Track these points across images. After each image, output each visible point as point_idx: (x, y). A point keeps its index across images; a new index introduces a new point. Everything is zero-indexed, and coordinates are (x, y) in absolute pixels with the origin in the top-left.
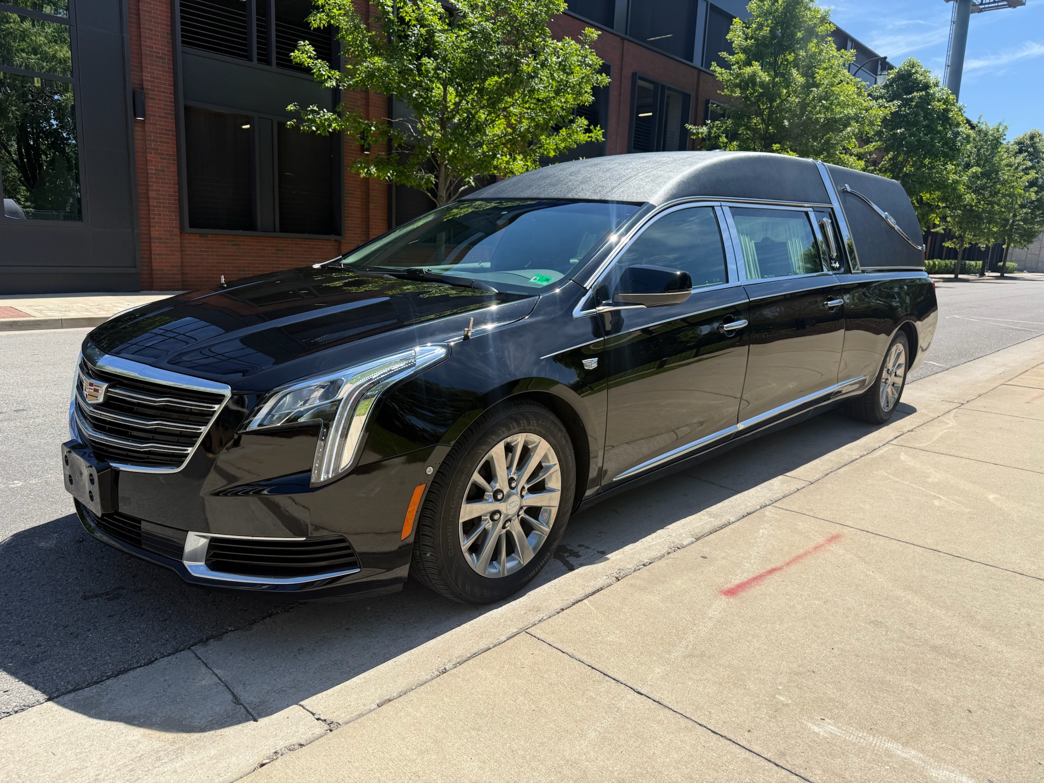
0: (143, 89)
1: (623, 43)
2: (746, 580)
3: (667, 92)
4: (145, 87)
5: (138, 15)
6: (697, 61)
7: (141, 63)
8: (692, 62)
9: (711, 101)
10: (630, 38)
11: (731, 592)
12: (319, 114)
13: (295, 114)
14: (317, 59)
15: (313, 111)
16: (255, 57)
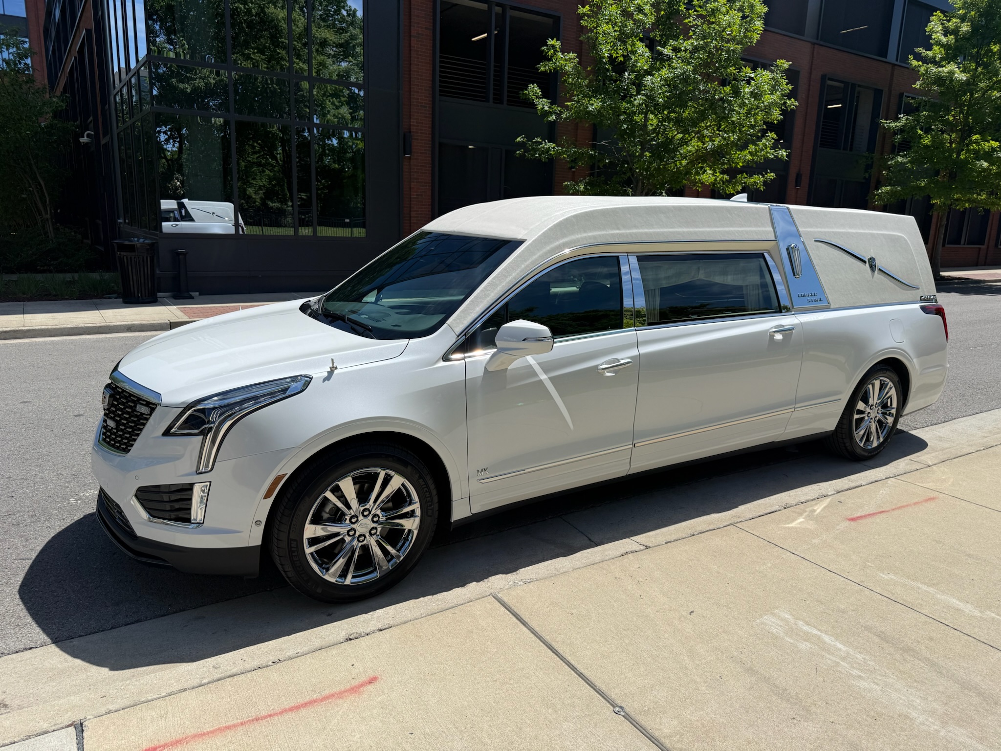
0: (410, 132)
1: (814, 48)
2: (864, 515)
3: (858, 89)
4: (412, 130)
5: (410, 75)
6: (892, 56)
7: (410, 112)
8: (886, 57)
9: (905, 94)
10: (822, 43)
11: (853, 520)
12: (542, 144)
13: (522, 145)
14: (542, 98)
15: (537, 142)
16: (491, 96)
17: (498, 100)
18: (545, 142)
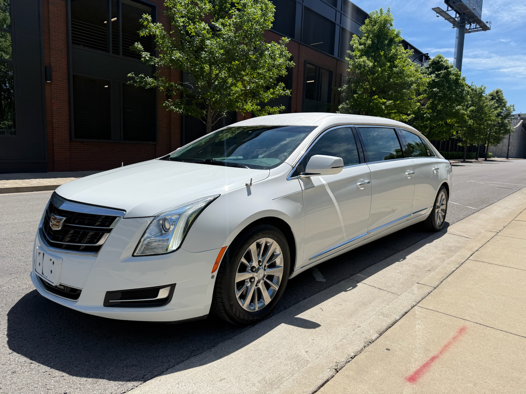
1: (300, 46)
2: (419, 367)
3: (322, 70)
4: (52, 65)
5: (49, 28)
6: (336, 55)
7: (50, 53)
8: (333, 55)
11: (412, 379)
12: (145, 78)
13: (131, 79)
14: (144, 52)
15: (141, 77)
16: (111, 50)
18: (147, 78)
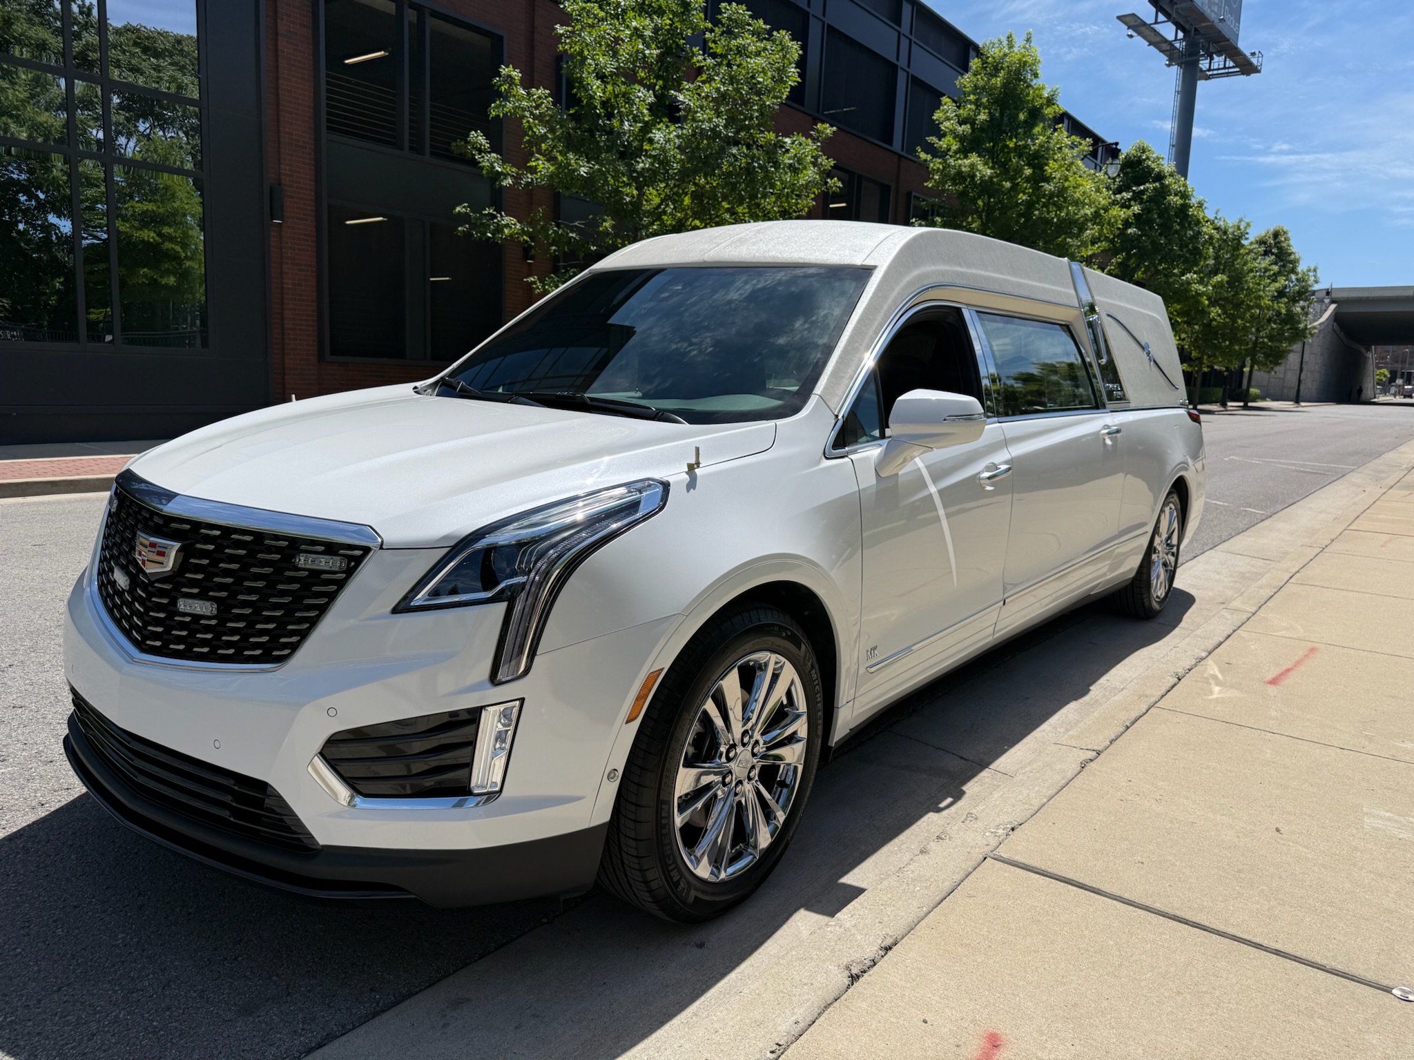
0: (281, 185)
2: (1275, 676)
3: (864, 183)
4: (283, 182)
5: (277, 95)
6: (897, 145)
7: (279, 153)
8: (891, 144)
11: (1274, 682)
13: (463, 218)
15: (488, 214)
16: (407, 145)
17: (416, 148)
